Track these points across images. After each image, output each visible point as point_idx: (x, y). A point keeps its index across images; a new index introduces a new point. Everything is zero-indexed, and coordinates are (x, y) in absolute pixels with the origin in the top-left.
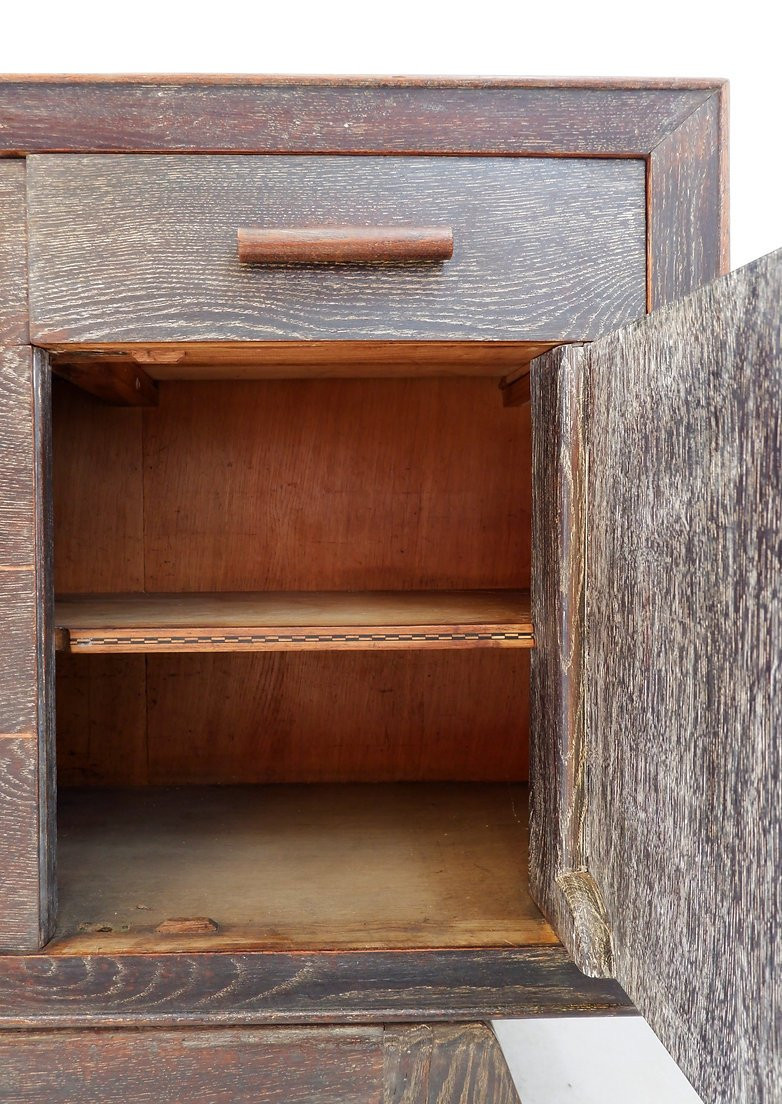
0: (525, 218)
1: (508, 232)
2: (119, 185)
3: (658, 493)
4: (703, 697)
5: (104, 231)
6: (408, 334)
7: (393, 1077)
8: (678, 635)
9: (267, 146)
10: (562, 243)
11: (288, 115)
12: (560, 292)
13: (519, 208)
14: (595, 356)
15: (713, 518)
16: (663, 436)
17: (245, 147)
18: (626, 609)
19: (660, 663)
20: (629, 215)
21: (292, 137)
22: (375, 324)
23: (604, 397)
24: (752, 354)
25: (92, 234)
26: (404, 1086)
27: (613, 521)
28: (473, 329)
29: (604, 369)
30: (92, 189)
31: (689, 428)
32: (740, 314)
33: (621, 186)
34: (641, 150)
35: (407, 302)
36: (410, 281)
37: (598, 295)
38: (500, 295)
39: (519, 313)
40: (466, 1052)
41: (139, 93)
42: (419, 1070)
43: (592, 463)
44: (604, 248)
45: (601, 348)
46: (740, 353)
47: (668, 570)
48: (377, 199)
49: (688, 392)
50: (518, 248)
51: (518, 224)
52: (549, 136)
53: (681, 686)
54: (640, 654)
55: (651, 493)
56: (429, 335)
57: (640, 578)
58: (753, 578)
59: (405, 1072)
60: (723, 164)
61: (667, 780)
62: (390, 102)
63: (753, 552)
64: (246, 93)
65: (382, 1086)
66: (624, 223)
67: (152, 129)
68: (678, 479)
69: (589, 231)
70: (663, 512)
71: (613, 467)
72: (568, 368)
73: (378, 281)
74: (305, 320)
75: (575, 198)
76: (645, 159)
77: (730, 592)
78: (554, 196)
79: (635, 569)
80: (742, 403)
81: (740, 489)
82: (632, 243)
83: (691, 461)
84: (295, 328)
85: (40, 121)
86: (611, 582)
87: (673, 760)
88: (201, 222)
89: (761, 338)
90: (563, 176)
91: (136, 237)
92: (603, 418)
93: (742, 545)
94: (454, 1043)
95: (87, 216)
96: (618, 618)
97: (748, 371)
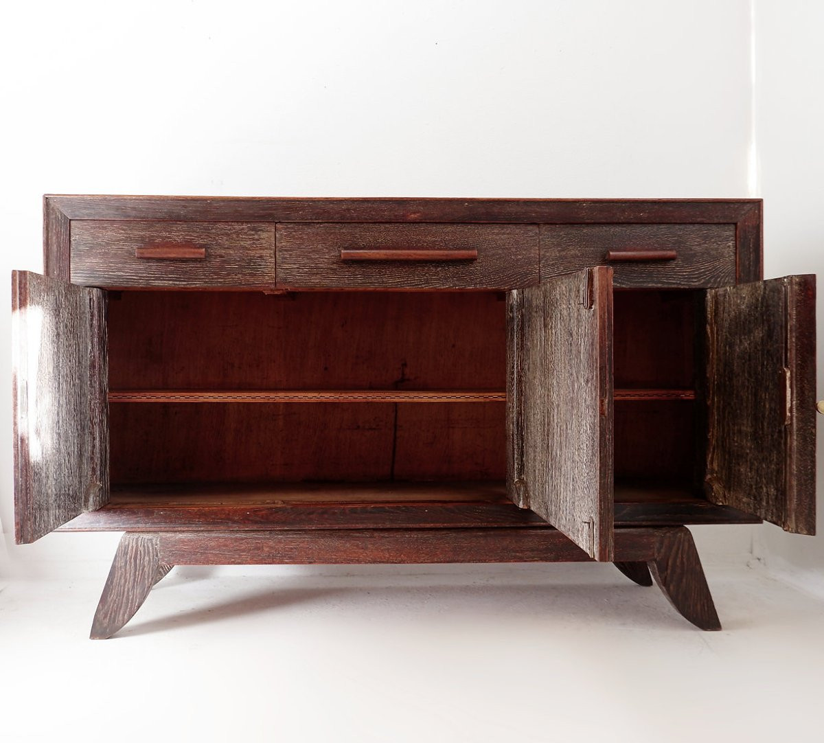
0: (697, 245)
1: (691, 250)
2: (568, 234)
3: (741, 341)
4: (754, 399)
5: (563, 251)
6: (659, 285)
7: (657, 545)
8: (747, 384)
9: (616, 221)
10: (709, 254)
11: (624, 211)
12: (708, 271)
13: (695, 241)
14: (718, 294)
15: (756, 348)
16: (742, 323)
17: (609, 221)
18: (730, 379)
19: (742, 393)
20: (730, 244)
21: (624, 218)
22: (649, 282)
23: (722, 308)
24: (765, 304)
25: (559, 251)
26: (661, 548)
27: (726, 350)
28: (680, 284)
29: (722, 299)
30: (559, 236)
31: (749, 322)
32: (762, 293)
33: (728, 233)
34: (735, 222)
35: (660, 274)
36: (660, 267)
37: (720, 272)
38: (689, 272)
39: (695, 278)
40: (680, 536)
41: (578, 204)
42: (666, 542)
43: (717, 330)
44: (722, 256)
45: (721, 291)
46: (762, 303)
47: (743, 364)
48: (650, 238)
49: (749, 311)
50: (694, 255)
51: (694, 247)
52: (705, 218)
53: (748, 397)
54: (735, 392)
55: (738, 341)
56: (666, 286)
57: (735, 368)
58: (765, 363)
59: (662, 543)
60: (761, 228)
61: (744, 428)
62: (656, 207)
63: (766, 356)
64: (612, 204)
65: (654, 548)
66: (729, 246)
67: (581, 215)
68: (746, 337)
69: (717, 249)
70: (742, 347)
71: (725, 332)
72: (709, 297)
73: (650, 267)
74: (627, 281)
75: (712, 238)
76: (736, 224)
77: (760, 368)
78: (707, 237)
79: (734, 365)
80: (763, 317)
81: (762, 340)
82: (731, 254)
83: (750, 331)
84: (623, 284)
85: (546, 213)
86: (725, 371)
87: (745, 422)
88: (594, 247)
89: (767, 301)
90: (709, 230)
91: (573, 252)
92: (722, 316)
93: (763, 355)
94: (677, 533)
95: (559, 245)
96: (728, 383)
97: (764, 309)
